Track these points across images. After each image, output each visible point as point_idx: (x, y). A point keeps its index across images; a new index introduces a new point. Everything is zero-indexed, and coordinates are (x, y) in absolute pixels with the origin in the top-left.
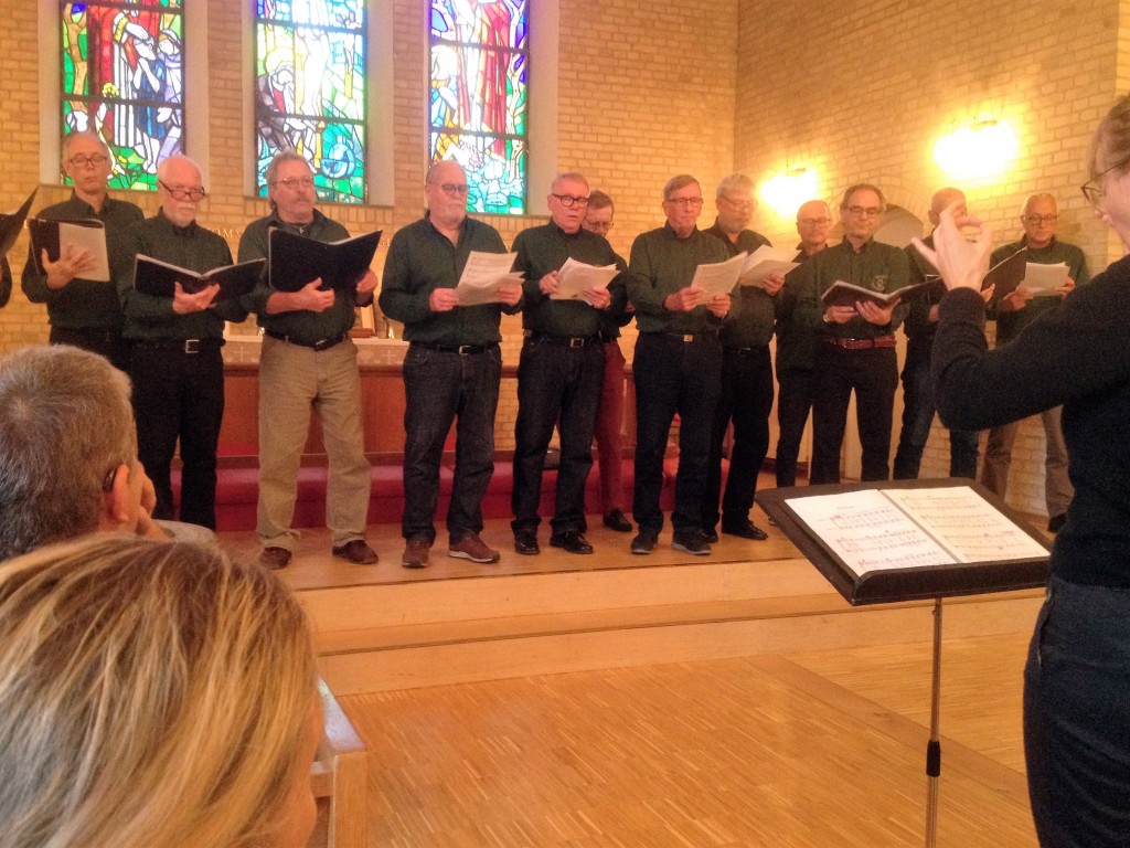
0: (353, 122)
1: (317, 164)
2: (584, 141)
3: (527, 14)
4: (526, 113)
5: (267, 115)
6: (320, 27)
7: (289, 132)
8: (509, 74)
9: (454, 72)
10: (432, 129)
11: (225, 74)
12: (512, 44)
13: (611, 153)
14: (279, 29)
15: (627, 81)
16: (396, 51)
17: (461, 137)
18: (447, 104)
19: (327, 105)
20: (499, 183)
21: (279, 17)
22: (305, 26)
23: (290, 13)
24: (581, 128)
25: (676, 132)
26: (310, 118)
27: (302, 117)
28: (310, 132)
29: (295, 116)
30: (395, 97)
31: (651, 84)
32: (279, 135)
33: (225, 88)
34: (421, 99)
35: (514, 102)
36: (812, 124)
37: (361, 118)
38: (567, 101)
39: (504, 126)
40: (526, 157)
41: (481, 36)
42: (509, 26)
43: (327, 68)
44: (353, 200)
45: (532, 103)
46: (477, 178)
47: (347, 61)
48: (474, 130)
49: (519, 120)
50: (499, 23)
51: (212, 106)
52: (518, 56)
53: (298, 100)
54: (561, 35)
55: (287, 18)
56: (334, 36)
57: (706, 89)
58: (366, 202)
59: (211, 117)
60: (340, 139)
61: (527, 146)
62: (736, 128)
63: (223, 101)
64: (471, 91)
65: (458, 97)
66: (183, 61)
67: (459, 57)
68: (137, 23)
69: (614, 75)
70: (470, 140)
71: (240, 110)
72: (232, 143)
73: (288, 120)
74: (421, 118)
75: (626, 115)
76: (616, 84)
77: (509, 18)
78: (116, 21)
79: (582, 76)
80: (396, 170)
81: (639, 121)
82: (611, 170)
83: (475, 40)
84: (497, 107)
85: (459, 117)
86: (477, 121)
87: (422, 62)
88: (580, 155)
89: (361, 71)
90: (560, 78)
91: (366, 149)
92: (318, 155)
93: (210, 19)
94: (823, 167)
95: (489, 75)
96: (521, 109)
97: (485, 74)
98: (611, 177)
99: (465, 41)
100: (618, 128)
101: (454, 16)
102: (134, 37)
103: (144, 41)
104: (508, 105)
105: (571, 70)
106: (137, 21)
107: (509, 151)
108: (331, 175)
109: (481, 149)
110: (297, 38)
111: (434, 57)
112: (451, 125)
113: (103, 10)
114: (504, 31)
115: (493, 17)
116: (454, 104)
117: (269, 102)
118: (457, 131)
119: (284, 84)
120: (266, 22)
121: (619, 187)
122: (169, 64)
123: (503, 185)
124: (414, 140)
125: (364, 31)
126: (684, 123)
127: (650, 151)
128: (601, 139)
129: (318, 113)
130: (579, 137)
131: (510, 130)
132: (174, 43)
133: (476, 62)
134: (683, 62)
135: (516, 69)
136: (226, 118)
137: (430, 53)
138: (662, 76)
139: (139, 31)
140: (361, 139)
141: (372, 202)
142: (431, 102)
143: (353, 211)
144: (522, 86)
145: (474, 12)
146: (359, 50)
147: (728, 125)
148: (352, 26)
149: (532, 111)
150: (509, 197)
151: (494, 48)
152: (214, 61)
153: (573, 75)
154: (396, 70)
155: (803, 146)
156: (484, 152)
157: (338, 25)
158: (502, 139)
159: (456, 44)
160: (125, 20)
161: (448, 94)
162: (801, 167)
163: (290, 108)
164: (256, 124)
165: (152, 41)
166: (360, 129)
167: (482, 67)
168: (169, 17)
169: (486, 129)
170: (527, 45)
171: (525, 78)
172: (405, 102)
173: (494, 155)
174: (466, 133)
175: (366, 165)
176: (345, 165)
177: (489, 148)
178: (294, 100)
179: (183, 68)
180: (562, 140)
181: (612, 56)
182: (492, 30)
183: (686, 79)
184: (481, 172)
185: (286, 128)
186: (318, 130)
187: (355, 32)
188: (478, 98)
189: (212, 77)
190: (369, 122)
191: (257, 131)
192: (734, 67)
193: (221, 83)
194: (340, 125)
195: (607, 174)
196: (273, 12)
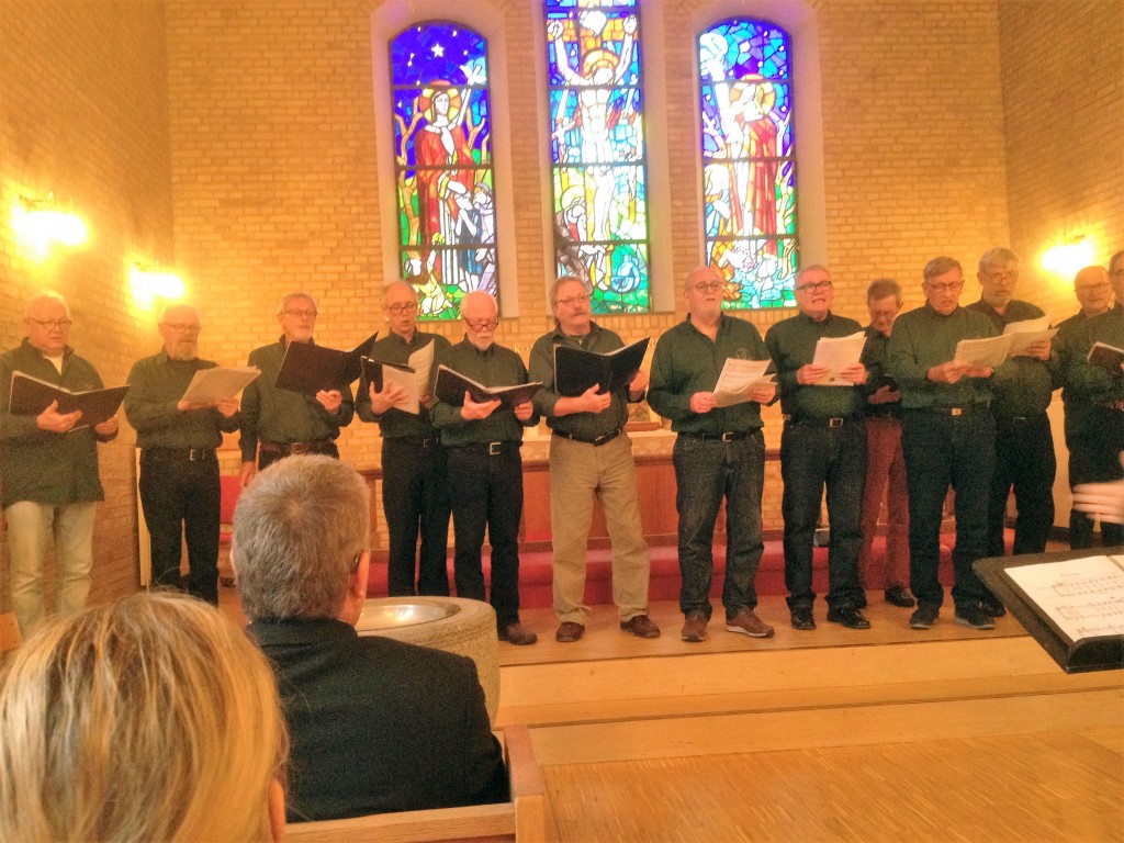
0: (638, 242)
1: (608, 283)
2: (853, 232)
3: (792, 125)
4: (796, 213)
5: (565, 245)
6: (607, 164)
7: (583, 257)
8: (777, 181)
9: (726, 186)
10: (707, 239)
11: (528, 215)
12: (780, 153)
13: (881, 240)
14: (572, 171)
15: (893, 172)
16: (671, 175)
17: (735, 242)
18: (721, 216)
19: (614, 230)
20: (772, 280)
21: (571, 160)
22: (594, 165)
23: (581, 155)
24: (850, 220)
25: (947, 213)
26: (601, 243)
27: (594, 243)
28: (601, 255)
29: (587, 243)
30: (673, 215)
31: (917, 171)
32: (575, 262)
33: (528, 227)
34: (696, 214)
35: (783, 205)
36: (1087, 192)
37: (644, 237)
38: (835, 198)
39: (775, 228)
40: (798, 253)
41: (749, 151)
42: (775, 137)
43: (613, 198)
44: (640, 309)
45: (800, 203)
46: (751, 277)
47: (630, 190)
48: (746, 235)
49: (789, 220)
50: (765, 136)
51: (518, 243)
52: (786, 163)
53: (590, 229)
54: (825, 139)
55: (577, 160)
56: (618, 170)
57: (974, 170)
58: (650, 311)
59: (518, 252)
60: (626, 258)
61: (798, 243)
62: (1009, 203)
63: (526, 239)
64: (742, 201)
65: (730, 208)
66: (494, 208)
67: (730, 172)
68: (456, 181)
69: (880, 167)
70: (744, 244)
71: (541, 243)
72: (535, 272)
73: (582, 247)
74: (697, 230)
75: (894, 203)
76: (883, 176)
77: (776, 130)
78: (440, 181)
79: (848, 173)
80: (676, 279)
81: (907, 207)
82: (883, 256)
83: (744, 154)
84: (767, 211)
85: (732, 225)
86: (749, 226)
87: (695, 181)
88: (850, 245)
89: (642, 197)
90: (826, 178)
91: (649, 264)
92: (609, 274)
93: (514, 169)
94: (1103, 232)
95: (759, 184)
96: (791, 211)
97: (755, 183)
98: (883, 263)
99: (735, 157)
100: (887, 216)
101: (724, 137)
102: (455, 193)
103: (462, 195)
104: (778, 208)
105: (837, 169)
106: (456, 179)
107: (780, 248)
108: (620, 290)
109: (753, 251)
110: (587, 177)
111: (707, 176)
112: (724, 234)
113: (429, 173)
114: (771, 142)
115: (761, 132)
116: (727, 214)
117: (565, 233)
118: (731, 237)
119: (578, 217)
120: (561, 166)
121: (891, 271)
122: (482, 211)
123: (776, 281)
124: (690, 251)
125: (644, 162)
126: (955, 204)
127: (921, 234)
128: (870, 228)
129: (607, 237)
130: (849, 229)
131: (781, 230)
132: (487, 194)
133: (746, 173)
134: (948, 147)
135: (784, 175)
136: (530, 252)
137: (704, 173)
138: (929, 163)
139: (459, 187)
140: (645, 256)
141: (656, 310)
142: (705, 216)
143: (639, 319)
144: (791, 189)
145: (743, 130)
146: (641, 179)
147: (1003, 201)
148: (634, 159)
149: (801, 209)
150: (782, 291)
151: (762, 159)
152: (518, 206)
153: (840, 174)
154: (672, 192)
155: (1080, 214)
156: (757, 254)
157: (622, 159)
158: (773, 239)
159: (728, 161)
160: (447, 179)
161: (722, 207)
162: (1080, 234)
163: (583, 238)
164: (556, 253)
165: (469, 195)
166: (643, 248)
167: (752, 178)
168: (481, 172)
169: (757, 232)
170: (793, 153)
171: (793, 182)
172: (681, 218)
173: (767, 255)
174: (741, 238)
175: (650, 277)
176: (631, 280)
177: (762, 248)
178: (586, 229)
179: (495, 214)
180: (832, 233)
181: (877, 151)
182: (759, 144)
183: (954, 163)
184: (755, 271)
185: (580, 254)
186: (607, 253)
187: (637, 163)
188: (749, 206)
189: (517, 219)
190: (651, 239)
191: (556, 260)
192: (1002, 145)
193: (525, 223)
194: (626, 246)
195: (879, 259)
196: (566, 157)
